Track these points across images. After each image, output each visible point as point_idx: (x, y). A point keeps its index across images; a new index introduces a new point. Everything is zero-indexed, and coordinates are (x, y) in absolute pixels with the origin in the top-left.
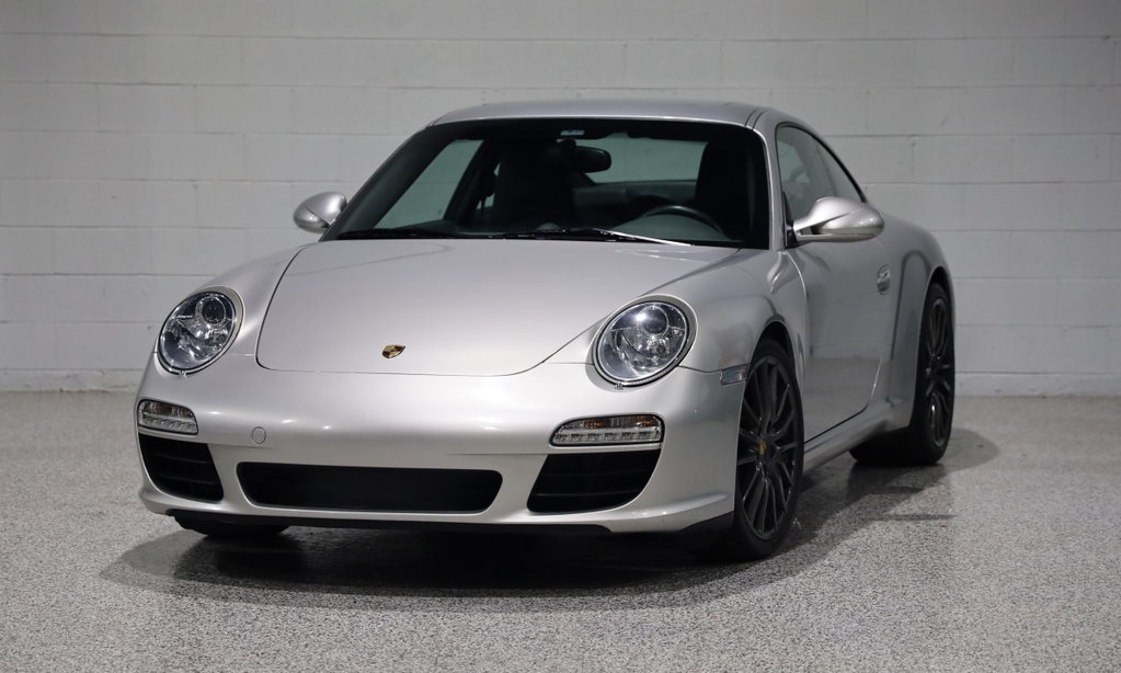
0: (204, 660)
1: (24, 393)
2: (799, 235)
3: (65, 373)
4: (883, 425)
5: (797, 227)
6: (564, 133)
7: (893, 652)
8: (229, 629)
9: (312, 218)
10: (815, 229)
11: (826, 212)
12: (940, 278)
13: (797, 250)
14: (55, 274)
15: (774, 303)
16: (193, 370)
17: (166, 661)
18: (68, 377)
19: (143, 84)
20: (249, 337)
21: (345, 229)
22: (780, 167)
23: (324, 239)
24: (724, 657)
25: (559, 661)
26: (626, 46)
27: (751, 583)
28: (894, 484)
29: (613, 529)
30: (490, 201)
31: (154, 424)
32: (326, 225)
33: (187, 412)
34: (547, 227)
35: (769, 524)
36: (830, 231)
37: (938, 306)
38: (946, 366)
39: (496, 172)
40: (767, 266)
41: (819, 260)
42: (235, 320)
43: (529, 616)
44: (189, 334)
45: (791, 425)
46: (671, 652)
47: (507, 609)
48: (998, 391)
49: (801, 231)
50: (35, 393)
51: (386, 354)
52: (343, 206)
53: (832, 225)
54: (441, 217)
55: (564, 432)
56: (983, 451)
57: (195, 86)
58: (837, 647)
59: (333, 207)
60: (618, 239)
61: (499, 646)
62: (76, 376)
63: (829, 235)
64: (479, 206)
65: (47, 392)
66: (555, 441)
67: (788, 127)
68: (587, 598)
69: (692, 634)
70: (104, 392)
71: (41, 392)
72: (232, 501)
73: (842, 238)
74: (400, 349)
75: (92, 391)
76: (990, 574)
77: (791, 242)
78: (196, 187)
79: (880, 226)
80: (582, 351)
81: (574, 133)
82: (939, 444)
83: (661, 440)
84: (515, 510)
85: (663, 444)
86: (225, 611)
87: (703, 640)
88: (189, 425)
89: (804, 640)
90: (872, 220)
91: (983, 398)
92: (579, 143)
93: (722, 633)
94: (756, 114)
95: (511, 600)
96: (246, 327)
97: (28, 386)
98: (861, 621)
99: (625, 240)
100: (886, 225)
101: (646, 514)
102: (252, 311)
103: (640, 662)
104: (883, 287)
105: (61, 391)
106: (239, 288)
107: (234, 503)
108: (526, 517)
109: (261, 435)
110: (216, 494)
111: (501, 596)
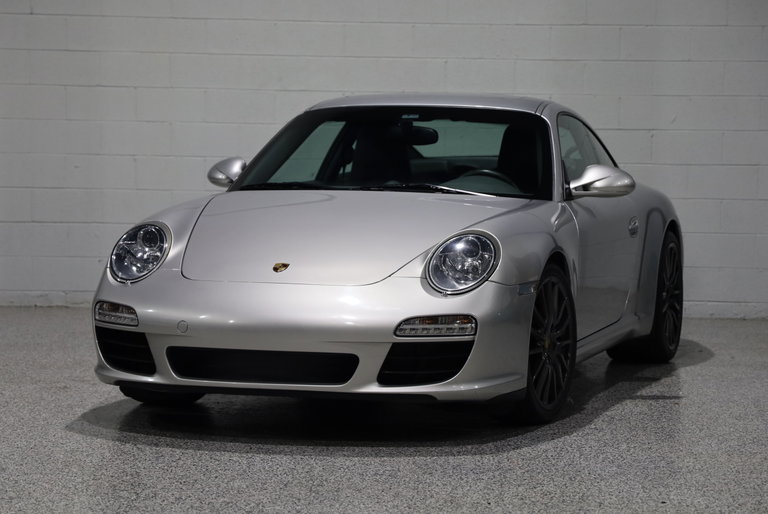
0: (142, 486)
1: (9, 307)
2: (574, 191)
3: (39, 293)
4: (632, 332)
5: (573, 185)
6: (405, 117)
7: (643, 487)
8: (160, 465)
9: (221, 176)
10: (586, 187)
11: (593, 175)
12: (673, 228)
13: (572, 202)
14: (33, 222)
15: (556, 238)
16: (135, 280)
17: (115, 486)
18: (41, 296)
19: (97, 86)
20: (176, 257)
21: (245, 183)
22: (561, 145)
23: (229, 191)
24: (520, 489)
25: (400, 490)
26: (446, 62)
27: (539, 440)
28: (639, 375)
29: (439, 398)
30: (349, 168)
31: (107, 319)
32: (232, 181)
33: (130, 310)
34: (392, 183)
35: (551, 399)
36: (597, 188)
37: (672, 249)
38: (677, 292)
39: (354, 146)
40: (551, 213)
41: (587, 210)
42: (166, 245)
43: (377, 460)
44: (133, 255)
45: (568, 327)
46: (482, 485)
47: (362, 455)
48: (712, 314)
49: (576, 188)
50: (17, 307)
51: (276, 269)
52: (244, 168)
53: (598, 184)
54: (313, 178)
55: (405, 327)
56: (701, 354)
57: (135, 88)
58: (603, 483)
59: (236, 168)
60: (442, 191)
61: (357, 479)
62: (47, 295)
63: (595, 192)
64: (341, 171)
65: (25, 307)
66: (398, 333)
67: (565, 115)
68: (419, 449)
69: (497, 473)
70: (67, 307)
71: (21, 307)
72: (162, 374)
73: (605, 194)
74: (285, 266)
75: (57, 306)
76: (712, 436)
77: (568, 196)
78: (135, 160)
79: (632, 186)
80: (418, 269)
81: (411, 117)
82: (672, 348)
83: (475, 334)
84: (367, 383)
85: (476, 337)
86: (156, 453)
87: (505, 477)
88: (132, 320)
89: (579, 478)
90: (626, 181)
91: (701, 319)
92: (416, 124)
93: (519, 473)
94: (543, 105)
95: (364, 449)
96: (174, 250)
97: (12, 302)
98: (619, 466)
99: (448, 192)
100: (637, 187)
101: (463, 388)
102: (178, 239)
103: (460, 491)
104: (633, 232)
105: (36, 306)
106: (169, 222)
107: (163, 376)
108: (375, 388)
109: (184, 327)
110: (151, 370)
111: (357, 446)
